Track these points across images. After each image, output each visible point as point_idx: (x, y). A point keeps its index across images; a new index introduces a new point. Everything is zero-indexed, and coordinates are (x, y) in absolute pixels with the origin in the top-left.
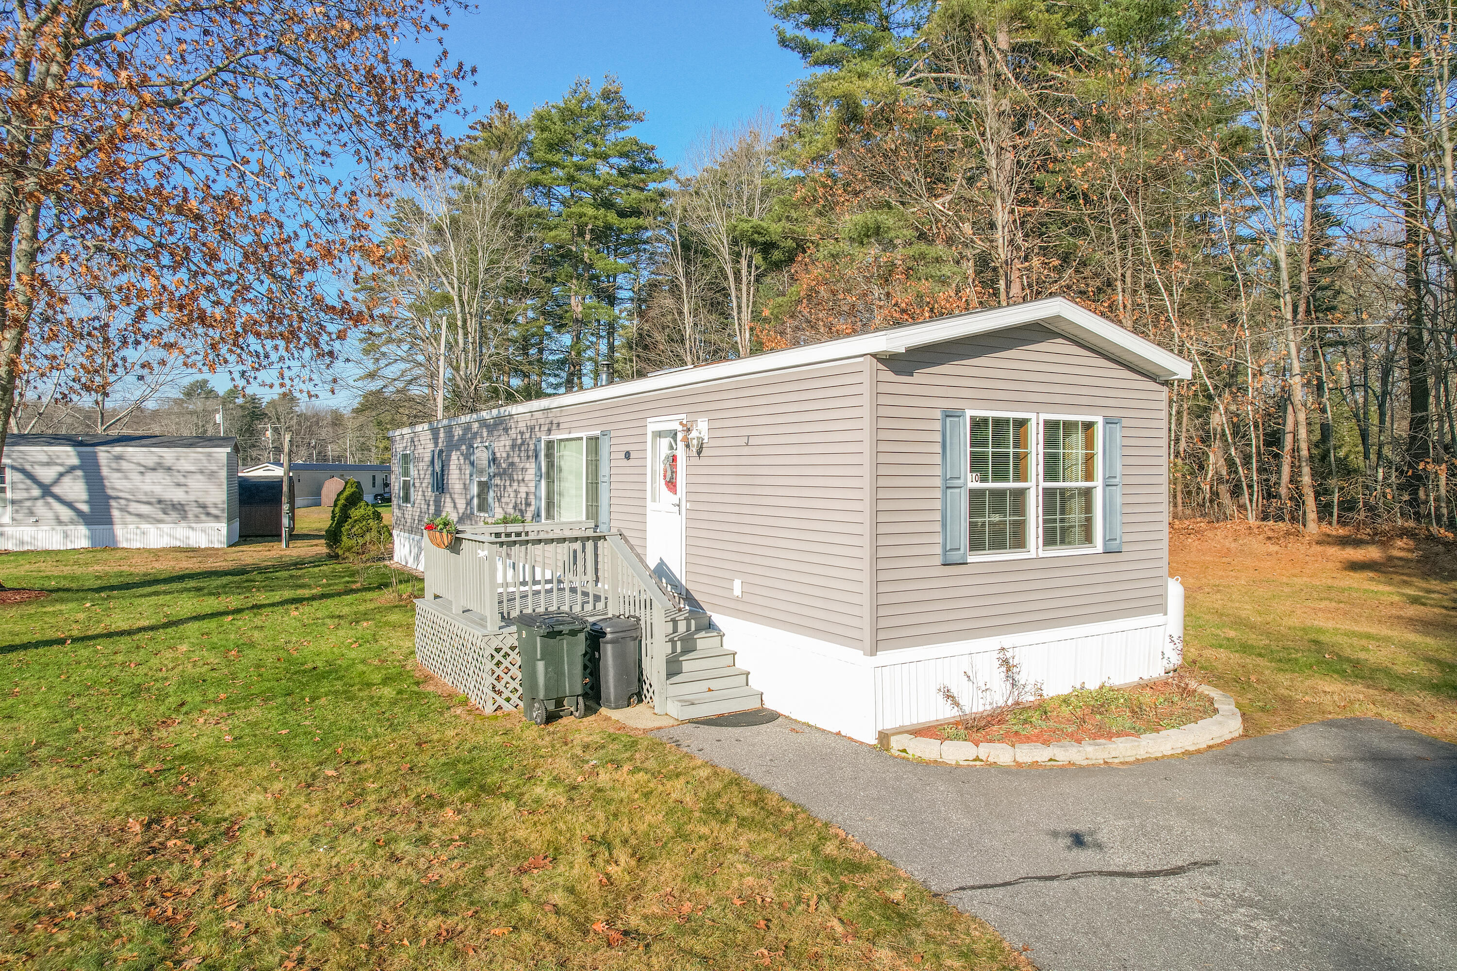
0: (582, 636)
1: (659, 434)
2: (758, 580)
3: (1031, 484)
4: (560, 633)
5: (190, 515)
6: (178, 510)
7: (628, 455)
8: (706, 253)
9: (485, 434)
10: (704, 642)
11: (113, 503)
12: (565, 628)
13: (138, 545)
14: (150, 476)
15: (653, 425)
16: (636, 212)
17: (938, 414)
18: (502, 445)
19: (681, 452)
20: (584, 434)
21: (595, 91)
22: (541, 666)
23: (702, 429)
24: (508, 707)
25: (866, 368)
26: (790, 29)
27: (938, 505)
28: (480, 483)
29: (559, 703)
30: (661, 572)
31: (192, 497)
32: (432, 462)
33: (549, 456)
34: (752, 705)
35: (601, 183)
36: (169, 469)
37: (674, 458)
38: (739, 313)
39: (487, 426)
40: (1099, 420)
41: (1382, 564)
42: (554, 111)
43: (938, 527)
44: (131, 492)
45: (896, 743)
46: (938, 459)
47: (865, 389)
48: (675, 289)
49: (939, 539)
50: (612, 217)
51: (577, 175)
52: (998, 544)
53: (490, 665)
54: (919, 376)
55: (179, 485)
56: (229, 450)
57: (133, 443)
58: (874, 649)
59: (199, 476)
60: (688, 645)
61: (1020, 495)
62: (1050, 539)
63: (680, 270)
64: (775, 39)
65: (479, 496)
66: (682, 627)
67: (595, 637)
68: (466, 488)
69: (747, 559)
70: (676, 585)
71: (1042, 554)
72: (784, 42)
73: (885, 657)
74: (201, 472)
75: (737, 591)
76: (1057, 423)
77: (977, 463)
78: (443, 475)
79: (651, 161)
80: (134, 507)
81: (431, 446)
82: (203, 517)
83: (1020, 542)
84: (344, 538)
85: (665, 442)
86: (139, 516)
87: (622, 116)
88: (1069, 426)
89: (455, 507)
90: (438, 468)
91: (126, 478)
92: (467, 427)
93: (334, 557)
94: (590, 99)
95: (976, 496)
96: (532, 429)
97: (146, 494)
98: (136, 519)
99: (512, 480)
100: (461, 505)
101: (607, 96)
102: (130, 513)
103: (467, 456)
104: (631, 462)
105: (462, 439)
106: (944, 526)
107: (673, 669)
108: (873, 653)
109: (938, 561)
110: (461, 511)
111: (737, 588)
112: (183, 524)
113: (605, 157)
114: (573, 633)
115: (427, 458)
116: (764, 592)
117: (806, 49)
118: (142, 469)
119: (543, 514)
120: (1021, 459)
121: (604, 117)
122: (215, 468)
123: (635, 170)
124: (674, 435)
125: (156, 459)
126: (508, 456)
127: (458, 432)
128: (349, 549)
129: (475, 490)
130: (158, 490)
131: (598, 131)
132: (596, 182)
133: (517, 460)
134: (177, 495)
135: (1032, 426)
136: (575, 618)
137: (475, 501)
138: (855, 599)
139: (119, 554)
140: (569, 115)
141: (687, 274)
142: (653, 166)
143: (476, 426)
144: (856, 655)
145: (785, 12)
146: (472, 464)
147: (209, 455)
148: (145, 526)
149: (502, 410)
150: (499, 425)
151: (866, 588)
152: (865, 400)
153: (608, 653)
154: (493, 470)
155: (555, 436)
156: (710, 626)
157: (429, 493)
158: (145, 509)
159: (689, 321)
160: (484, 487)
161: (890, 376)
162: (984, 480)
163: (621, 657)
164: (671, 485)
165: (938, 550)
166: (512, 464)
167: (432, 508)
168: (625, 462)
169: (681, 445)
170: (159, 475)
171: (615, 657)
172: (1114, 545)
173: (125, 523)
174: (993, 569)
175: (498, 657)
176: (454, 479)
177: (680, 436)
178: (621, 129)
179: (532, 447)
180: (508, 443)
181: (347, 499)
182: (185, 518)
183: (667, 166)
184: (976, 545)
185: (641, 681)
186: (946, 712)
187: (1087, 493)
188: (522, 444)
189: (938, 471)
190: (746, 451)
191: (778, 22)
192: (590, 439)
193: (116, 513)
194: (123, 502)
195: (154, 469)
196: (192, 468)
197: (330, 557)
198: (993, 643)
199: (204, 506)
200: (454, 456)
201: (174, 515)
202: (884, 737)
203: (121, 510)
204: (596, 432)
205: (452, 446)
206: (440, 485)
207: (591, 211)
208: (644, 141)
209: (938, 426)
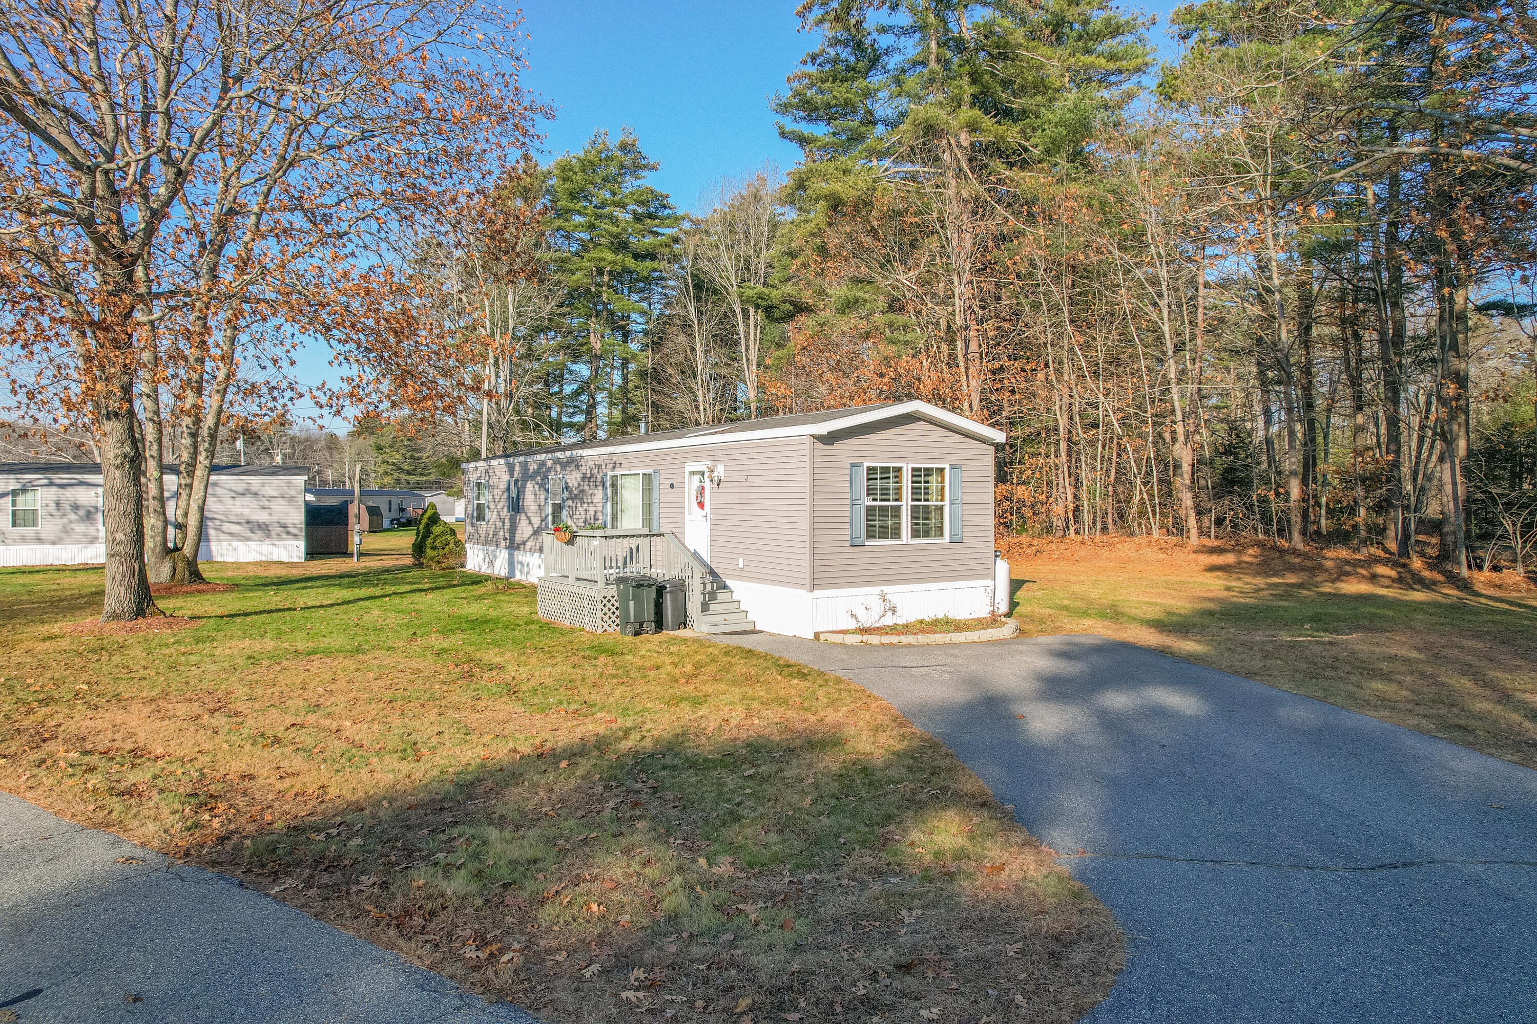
0: (654, 588)
1: (693, 473)
2: (752, 558)
3: (903, 503)
4: (642, 585)
5: (273, 534)
6: (262, 529)
7: (672, 486)
8: (716, 292)
9: (559, 469)
10: (722, 596)
11: (210, 523)
12: (646, 583)
13: (229, 559)
14: (240, 500)
15: (690, 467)
16: (652, 256)
17: (848, 466)
18: (573, 478)
19: (707, 484)
20: (641, 472)
21: (613, 142)
22: (632, 604)
23: (720, 470)
24: (610, 630)
25: (807, 442)
26: (790, 125)
27: (848, 514)
28: (554, 505)
29: (641, 625)
30: (695, 555)
31: (275, 519)
32: (508, 489)
33: (613, 485)
34: (749, 627)
35: (619, 230)
36: (256, 494)
37: (703, 488)
38: (747, 350)
39: (561, 464)
40: (947, 467)
41: (1234, 567)
42: (574, 161)
43: (848, 526)
44: (225, 514)
45: (822, 637)
46: (848, 489)
47: (807, 453)
48: (686, 326)
49: (849, 532)
50: (630, 262)
51: (597, 222)
52: (883, 535)
53: (600, 606)
54: (838, 445)
55: (264, 508)
56: (306, 478)
57: (224, 471)
58: (812, 590)
59: (281, 501)
60: (713, 596)
61: (897, 509)
62: (915, 534)
63: (692, 310)
64: (776, 132)
65: (553, 514)
66: (709, 587)
67: (661, 590)
68: (540, 508)
69: (747, 546)
70: (705, 564)
71: (910, 542)
72: (783, 135)
73: (817, 593)
74: (283, 497)
75: (741, 565)
76: (919, 470)
77: (870, 491)
78: (518, 499)
79: (665, 207)
80: (227, 527)
81: (506, 477)
82: (284, 536)
83: (897, 534)
84: (428, 550)
85: (697, 478)
86: (230, 534)
87: (638, 167)
88: (928, 471)
89: (530, 522)
90: (514, 494)
91: (221, 502)
92: (543, 464)
93: (420, 565)
94: (608, 150)
95: (870, 510)
96: (599, 467)
97: (236, 515)
98: (228, 537)
99: (582, 502)
100: (536, 522)
101: (624, 147)
102: (223, 532)
103: (542, 485)
104: (674, 490)
105: (537, 472)
106: (851, 525)
107: (705, 607)
108: (811, 591)
109: (849, 544)
110: (536, 526)
111: (741, 563)
112: (268, 542)
113: (624, 206)
114: (649, 586)
115: (503, 484)
116: (757, 564)
117: (803, 141)
118: (233, 494)
119: (609, 526)
120: (899, 489)
121: (622, 167)
122: (293, 493)
123: (651, 216)
124: (703, 474)
125: (245, 486)
126: (579, 485)
127: (533, 467)
128: (432, 559)
129: (549, 510)
130: (246, 511)
131: (616, 181)
132: (615, 229)
133: (586, 488)
134: (262, 517)
135: (904, 471)
136: (650, 578)
137: (550, 518)
138: (802, 563)
139: (216, 567)
140: (587, 166)
141: (700, 313)
142: (667, 212)
143: (550, 463)
144: (803, 593)
145: (784, 108)
146: (547, 491)
147: (289, 482)
148: (235, 543)
149: (574, 452)
150: (572, 463)
151: (807, 557)
152: (807, 459)
153: (668, 598)
154: (566, 495)
155: (618, 472)
156: (725, 587)
157: (505, 513)
158: (236, 529)
159: (700, 357)
160: (557, 509)
161: (821, 446)
162: (875, 500)
163: (674, 601)
164: (701, 505)
165: (848, 538)
166: (583, 491)
167: (507, 525)
168: (670, 490)
169: (707, 480)
170: (247, 500)
171: (672, 601)
172: (957, 538)
173: (219, 541)
174: (881, 550)
175: (605, 601)
176: (529, 501)
177: (706, 475)
178: (638, 178)
179: (599, 479)
180: (579, 476)
181: (429, 519)
182: (269, 536)
183: (680, 213)
184: (870, 536)
185: (686, 616)
186: (852, 625)
187: (941, 508)
188: (592, 476)
189: (848, 496)
190: (746, 484)
191: (779, 118)
192: (644, 475)
193: (212, 532)
194: (218, 522)
195: (243, 494)
196: (275, 494)
197: (415, 566)
198: (876, 590)
199: (284, 526)
200: (529, 485)
201: (260, 534)
202: (817, 635)
203: (216, 529)
204: (651, 471)
205: (526, 476)
206: (516, 506)
207: (610, 256)
208: (660, 189)
209: (848, 472)
